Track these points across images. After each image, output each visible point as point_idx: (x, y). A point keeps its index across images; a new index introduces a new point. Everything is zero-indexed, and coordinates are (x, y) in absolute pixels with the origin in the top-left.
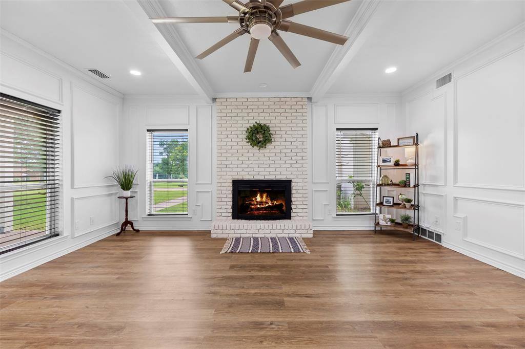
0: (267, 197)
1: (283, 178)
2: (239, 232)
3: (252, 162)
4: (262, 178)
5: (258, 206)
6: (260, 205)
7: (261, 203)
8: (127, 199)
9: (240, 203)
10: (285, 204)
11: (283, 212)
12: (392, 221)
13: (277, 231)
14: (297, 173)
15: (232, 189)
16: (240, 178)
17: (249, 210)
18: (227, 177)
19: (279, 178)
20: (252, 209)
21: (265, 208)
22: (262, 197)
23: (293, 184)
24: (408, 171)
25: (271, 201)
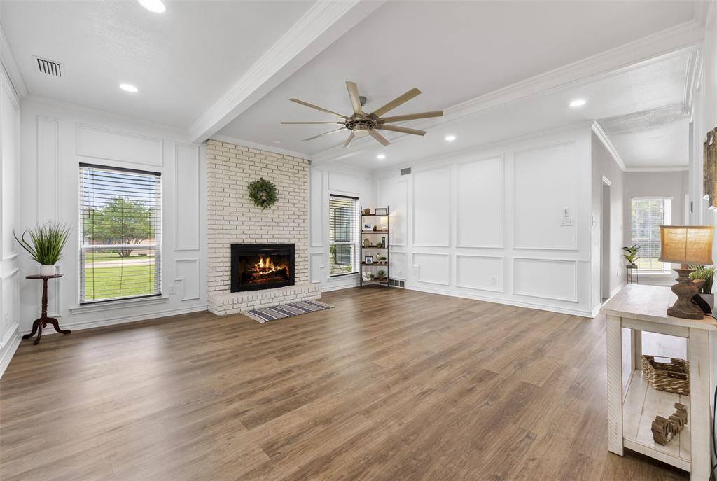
0: (270, 262)
1: (286, 241)
2: (252, 303)
3: (253, 223)
4: (264, 241)
5: (261, 273)
6: (263, 272)
7: (264, 269)
8: (45, 279)
9: (241, 271)
10: (289, 268)
11: (285, 278)
12: (372, 276)
13: (291, 297)
14: (300, 236)
15: (230, 256)
16: (240, 241)
17: (252, 278)
18: (223, 241)
19: (282, 241)
20: (254, 278)
21: (269, 275)
22: (265, 263)
23: (296, 248)
24: (383, 235)
25: (275, 266)
